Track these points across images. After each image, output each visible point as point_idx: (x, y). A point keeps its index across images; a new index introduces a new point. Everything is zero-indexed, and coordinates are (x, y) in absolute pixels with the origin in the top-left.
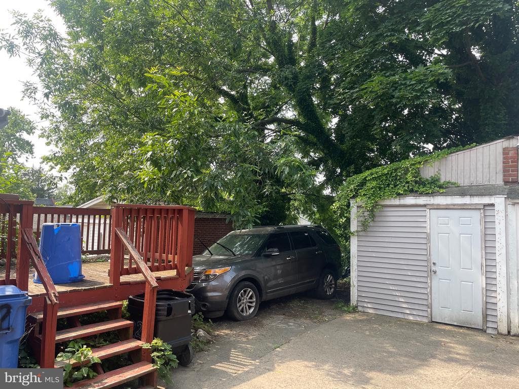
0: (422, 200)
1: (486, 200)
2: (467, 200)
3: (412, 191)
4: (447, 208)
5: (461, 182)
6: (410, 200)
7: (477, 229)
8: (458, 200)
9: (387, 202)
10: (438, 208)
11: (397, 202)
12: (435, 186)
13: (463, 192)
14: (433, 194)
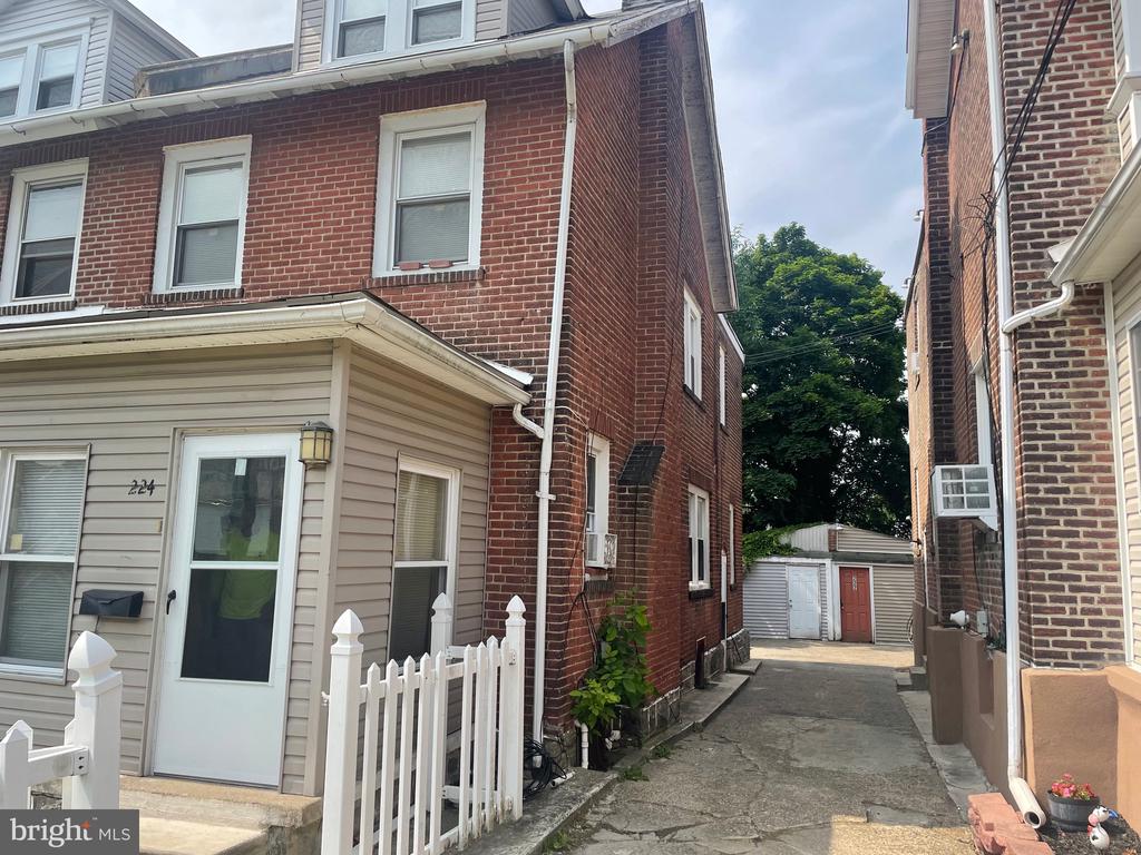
0: (782, 560)
1: (820, 561)
2: (810, 561)
3: (775, 553)
4: (799, 565)
5: (804, 549)
6: (775, 559)
7: (815, 579)
8: (805, 560)
9: (759, 560)
10: (793, 565)
11: (766, 560)
12: (788, 550)
13: (807, 555)
14: (790, 556)
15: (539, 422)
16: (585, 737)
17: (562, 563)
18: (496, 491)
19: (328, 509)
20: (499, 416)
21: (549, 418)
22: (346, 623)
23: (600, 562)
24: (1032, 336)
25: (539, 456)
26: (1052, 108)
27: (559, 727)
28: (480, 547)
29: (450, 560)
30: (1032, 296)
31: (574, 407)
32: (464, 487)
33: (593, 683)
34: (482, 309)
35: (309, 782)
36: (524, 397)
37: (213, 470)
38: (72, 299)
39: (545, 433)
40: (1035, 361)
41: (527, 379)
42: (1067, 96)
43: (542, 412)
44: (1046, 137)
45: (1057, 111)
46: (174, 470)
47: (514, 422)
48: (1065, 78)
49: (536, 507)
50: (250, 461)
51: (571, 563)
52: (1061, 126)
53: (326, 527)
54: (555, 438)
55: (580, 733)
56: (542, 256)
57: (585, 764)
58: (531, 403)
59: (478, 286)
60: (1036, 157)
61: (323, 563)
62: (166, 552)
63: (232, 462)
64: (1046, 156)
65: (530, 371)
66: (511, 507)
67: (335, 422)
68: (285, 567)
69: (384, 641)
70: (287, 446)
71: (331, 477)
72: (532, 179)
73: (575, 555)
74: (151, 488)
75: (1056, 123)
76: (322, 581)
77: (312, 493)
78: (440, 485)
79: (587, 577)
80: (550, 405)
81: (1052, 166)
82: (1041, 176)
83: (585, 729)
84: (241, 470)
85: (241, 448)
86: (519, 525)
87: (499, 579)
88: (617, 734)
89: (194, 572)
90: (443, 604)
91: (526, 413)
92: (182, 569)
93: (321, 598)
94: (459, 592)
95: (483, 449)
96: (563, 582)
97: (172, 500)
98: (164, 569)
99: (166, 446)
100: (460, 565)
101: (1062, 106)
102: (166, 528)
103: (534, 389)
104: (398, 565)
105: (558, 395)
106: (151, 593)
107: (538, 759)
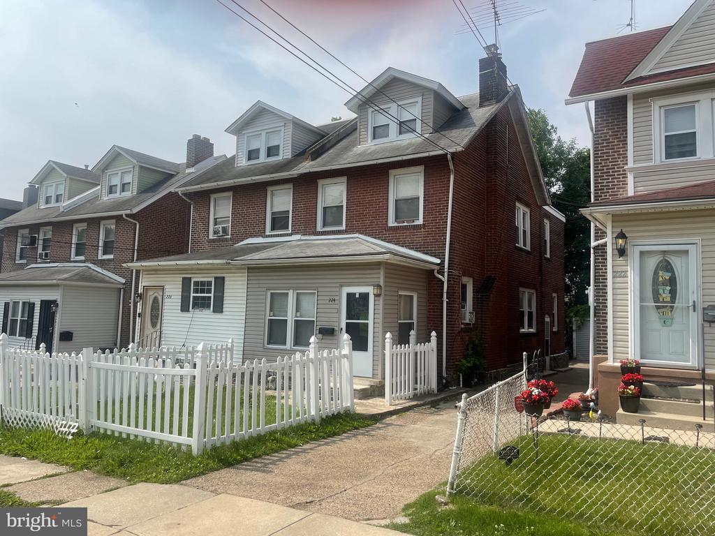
15: (443, 276)
16: (461, 378)
17: (451, 321)
18: (430, 298)
19: (381, 307)
20: (430, 273)
21: (446, 274)
22: (388, 335)
23: (467, 321)
24: (600, 249)
25: (443, 287)
26: (609, 172)
27: (452, 373)
28: (425, 316)
29: (415, 320)
30: (600, 236)
31: (455, 270)
32: (418, 298)
33: (463, 360)
34: (424, 237)
35: (380, 376)
36: (437, 268)
37: (350, 296)
38: (290, 232)
39: (445, 279)
40: (600, 258)
41: (438, 261)
42: (614, 168)
43: (444, 272)
44: (607, 182)
45: (611, 173)
46: (340, 296)
47: (434, 276)
48: (613, 162)
49: (442, 303)
50: (360, 294)
51: (455, 321)
52: (612, 179)
53: (381, 311)
54: (448, 281)
55: (459, 376)
56: (443, 219)
57: (461, 386)
58: (440, 269)
59: (423, 230)
60: (603, 189)
61: (380, 321)
62: (339, 318)
63: (355, 294)
64: (607, 189)
65: (440, 259)
66: (434, 303)
67: (382, 284)
68: (370, 322)
69: (396, 338)
70: (370, 290)
71: (381, 299)
72: (440, 193)
73: (457, 319)
74: (334, 300)
75: (610, 178)
76: (380, 326)
77: (377, 303)
78: (411, 297)
79: (463, 326)
80: (446, 270)
81: (608, 192)
82: (605, 196)
83: (461, 375)
84: (357, 296)
85: (358, 290)
86: (437, 309)
87: (431, 326)
88: (476, 380)
89: (347, 323)
90: (413, 333)
91: (438, 273)
92: (344, 322)
93: (380, 330)
94: (418, 331)
95: (425, 284)
96: (452, 327)
97: (340, 304)
98: (339, 322)
99: (338, 290)
100: (418, 322)
101: (612, 172)
102: (339, 311)
103: (442, 264)
104: (399, 321)
105: (449, 266)
106: (336, 328)
107: (444, 381)
